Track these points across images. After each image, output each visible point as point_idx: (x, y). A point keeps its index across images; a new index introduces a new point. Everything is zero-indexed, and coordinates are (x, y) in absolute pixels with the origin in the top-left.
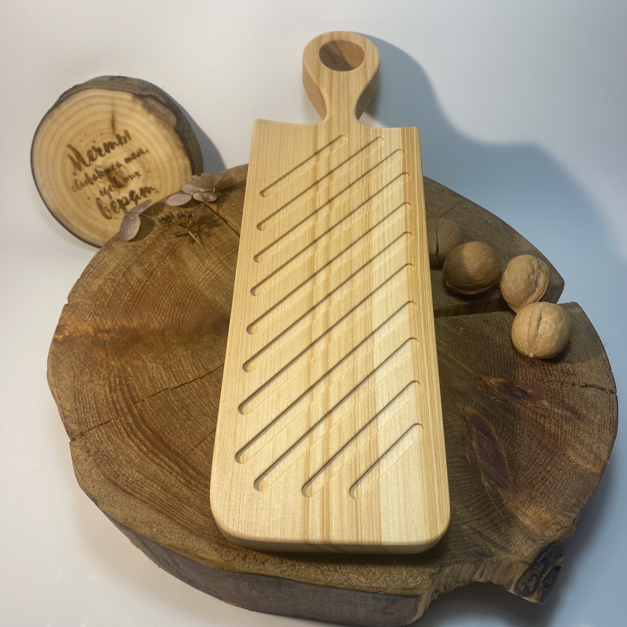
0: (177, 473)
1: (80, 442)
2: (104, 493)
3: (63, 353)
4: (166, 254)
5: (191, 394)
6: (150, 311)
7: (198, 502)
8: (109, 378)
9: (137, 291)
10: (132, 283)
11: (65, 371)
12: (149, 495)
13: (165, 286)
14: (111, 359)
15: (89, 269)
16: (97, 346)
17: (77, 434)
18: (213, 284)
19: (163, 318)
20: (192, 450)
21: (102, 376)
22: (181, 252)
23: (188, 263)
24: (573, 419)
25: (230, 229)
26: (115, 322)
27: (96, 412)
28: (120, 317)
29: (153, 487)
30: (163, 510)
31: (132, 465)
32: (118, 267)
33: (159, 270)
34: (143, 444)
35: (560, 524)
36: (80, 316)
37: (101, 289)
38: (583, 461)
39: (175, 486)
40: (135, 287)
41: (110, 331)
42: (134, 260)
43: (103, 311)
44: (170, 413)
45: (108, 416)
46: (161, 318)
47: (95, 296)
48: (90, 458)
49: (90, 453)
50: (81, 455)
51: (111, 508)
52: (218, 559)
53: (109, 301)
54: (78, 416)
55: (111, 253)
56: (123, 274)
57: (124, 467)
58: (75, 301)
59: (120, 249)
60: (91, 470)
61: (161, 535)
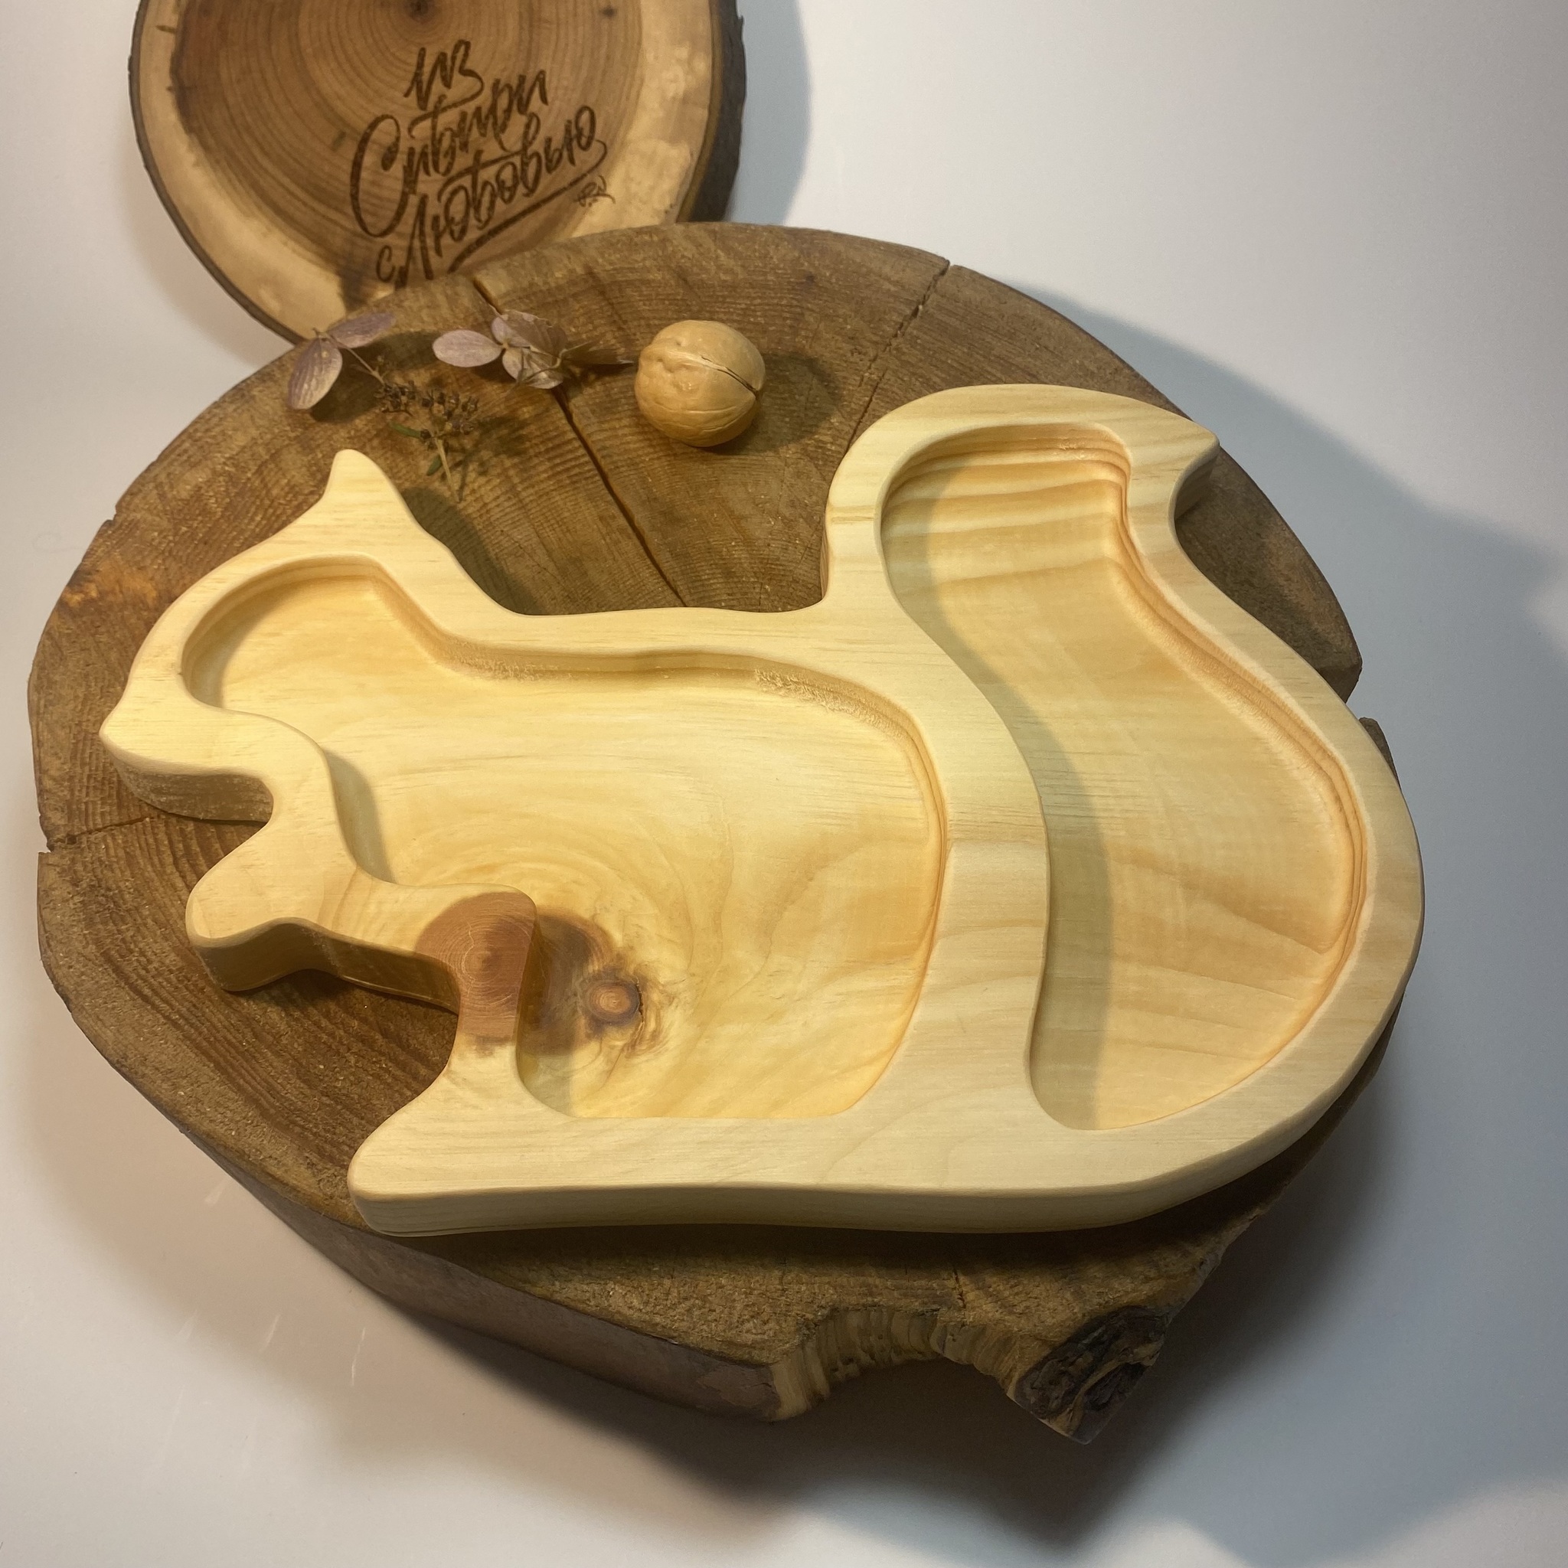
1: (63, 857)
2: (88, 985)
3: (73, 638)
4: (374, 432)
7: (298, 1047)
9: (282, 514)
11: (67, 682)
12: (188, 1009)
15: (183, 441)
17: (59, 836)
27: (114, 793)
29: (203, 993)
30: (212, 1052)
31: (167, 932)
32: (251, 447)
36: (134, 556)
37: (198, 493)
40: (280, 504)
42: (293, 435)
43: (189, 551)
45: (140, 807)
47: (180, 510)
48: (77, 899)
49: (77, 886)
50: (56, 888)
51: (96, 1023)
52: (310, 1186)
53: (210, 528)
54: (72, 794)
55: (243, 411)
56: (260, 466)
57: (147, 933)
58: (132, 516)
59: (268, 402)
60: (72, 926)
61: (193, 1107)
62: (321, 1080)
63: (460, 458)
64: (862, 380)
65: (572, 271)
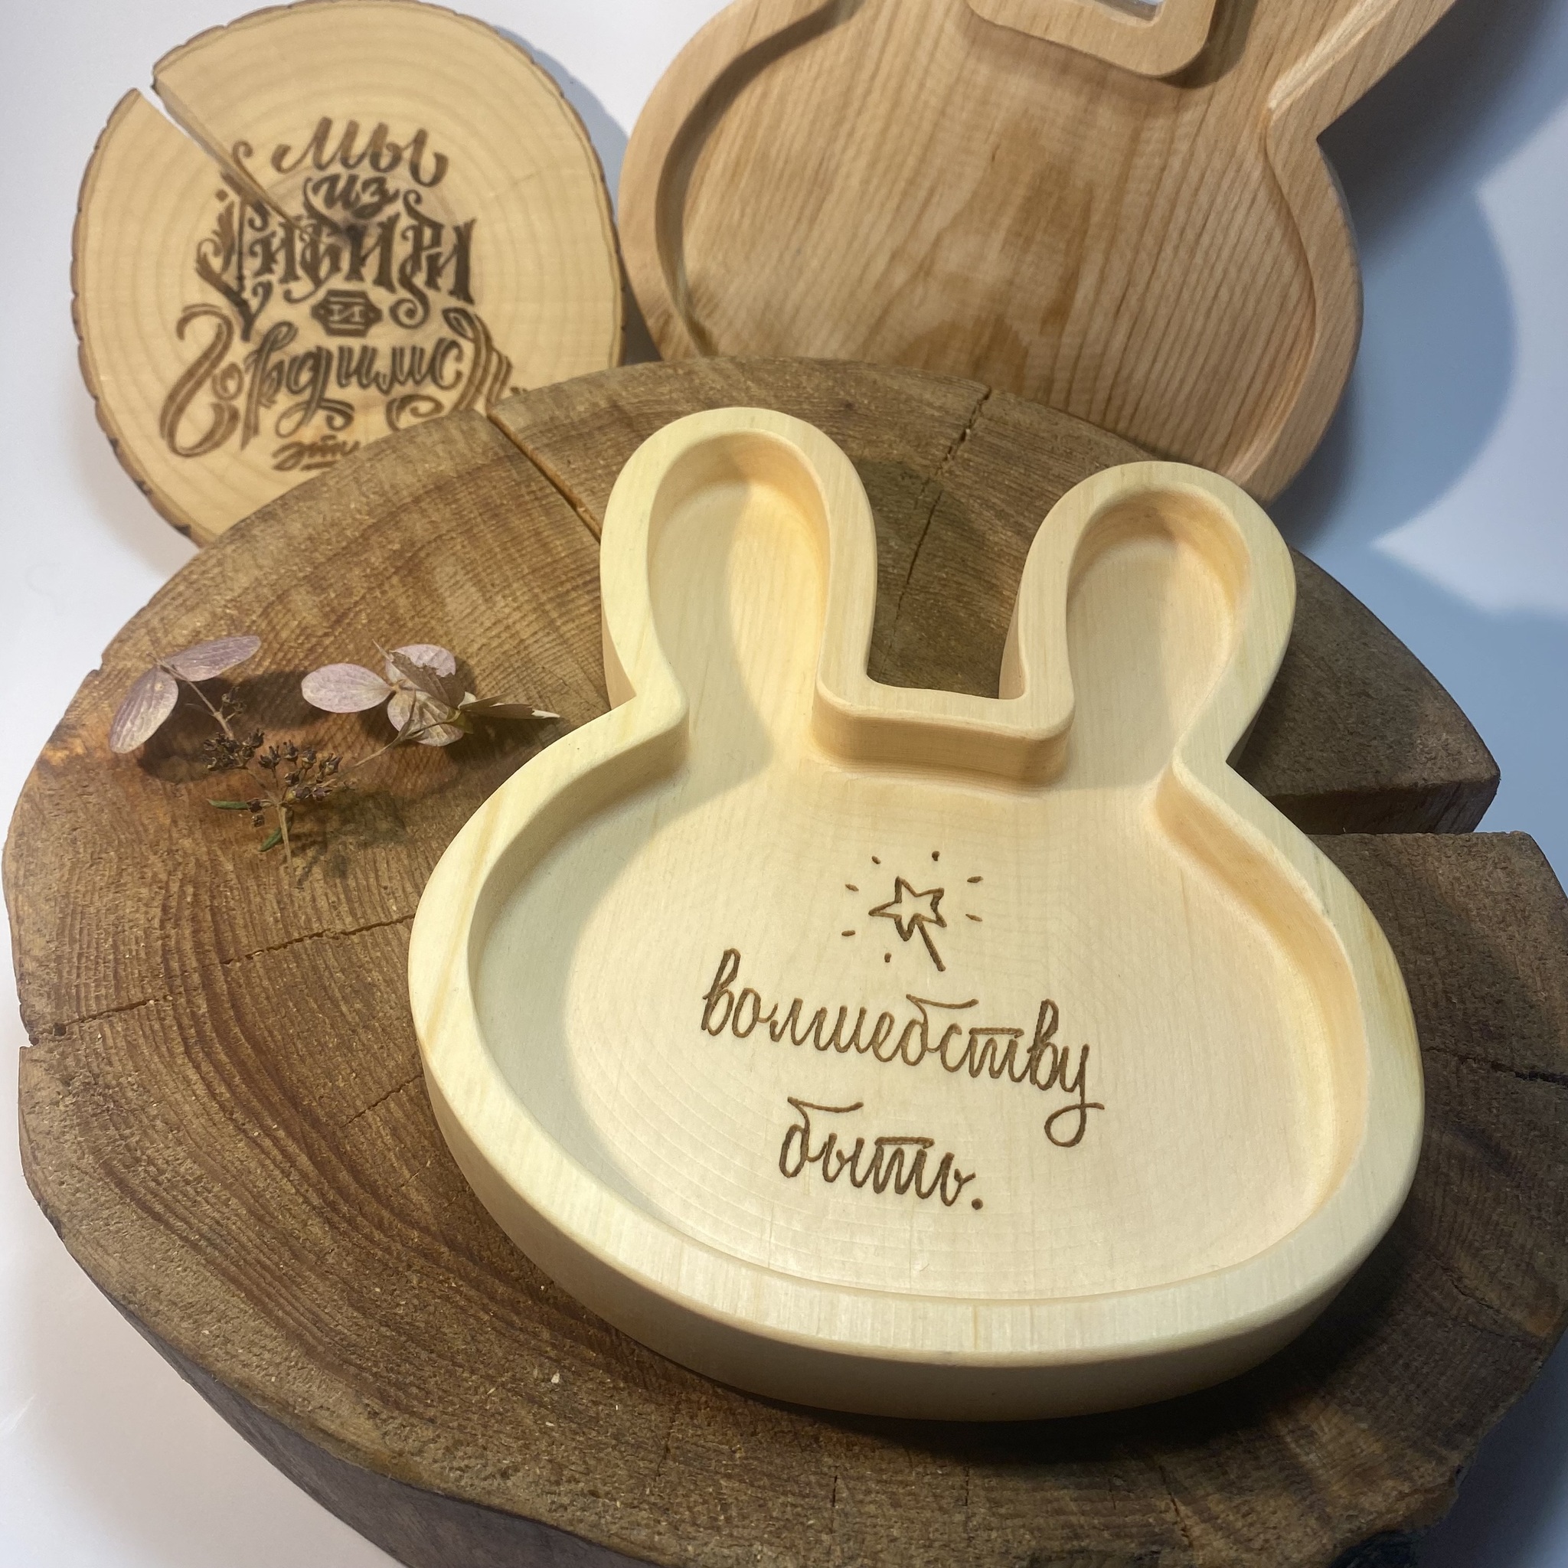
0: (304, 1176)
1: (51, 1051)
2: (85, 1204)
3: (56, 800)
4: (393, 570)
5: (385, 956)
7: (347, 1267)
8: (167, 883)
9: (293, 657)
10: (284, 635)
11: (51, 849)
12: (210, 1227)
14: (185, 832)
15: (177, 584)
17: (47, 1027)
18: (507, 665)
20: (359, 1115)
21: (150, 875)
22: (434, 569)
23: (448, 600)
24: (1485, 1167)
25: (579, 522)
27: (110, 972)
29: (228, 1206)
30: (243, 1278)
31: (181, 1134)
32: (254, 589)
33: (365, 609)
34: (224, 1080)
35: (1411, 1480)
38: (1500, 1297)
39: (289, 1210)
40: (291, 647)
41: (197, 756)
42: (301, 575)
44: (316, 1001)
45: (143, 987)
46: (345, 738)
48: (69, 1100)
49: (69, 1085)
50: (43, 1088)
51: (97, 1250)
52: (373, 1442)
54: (60, 977)
55: (243, 552)
56: (267, 607)
57: (156, 1136)
58: (121, 664)
59: (272, 542)
60: (64, 1133)
61: (221, 1349)
62: (378, 1307)
64: (916, 503)
65: (595, 405)
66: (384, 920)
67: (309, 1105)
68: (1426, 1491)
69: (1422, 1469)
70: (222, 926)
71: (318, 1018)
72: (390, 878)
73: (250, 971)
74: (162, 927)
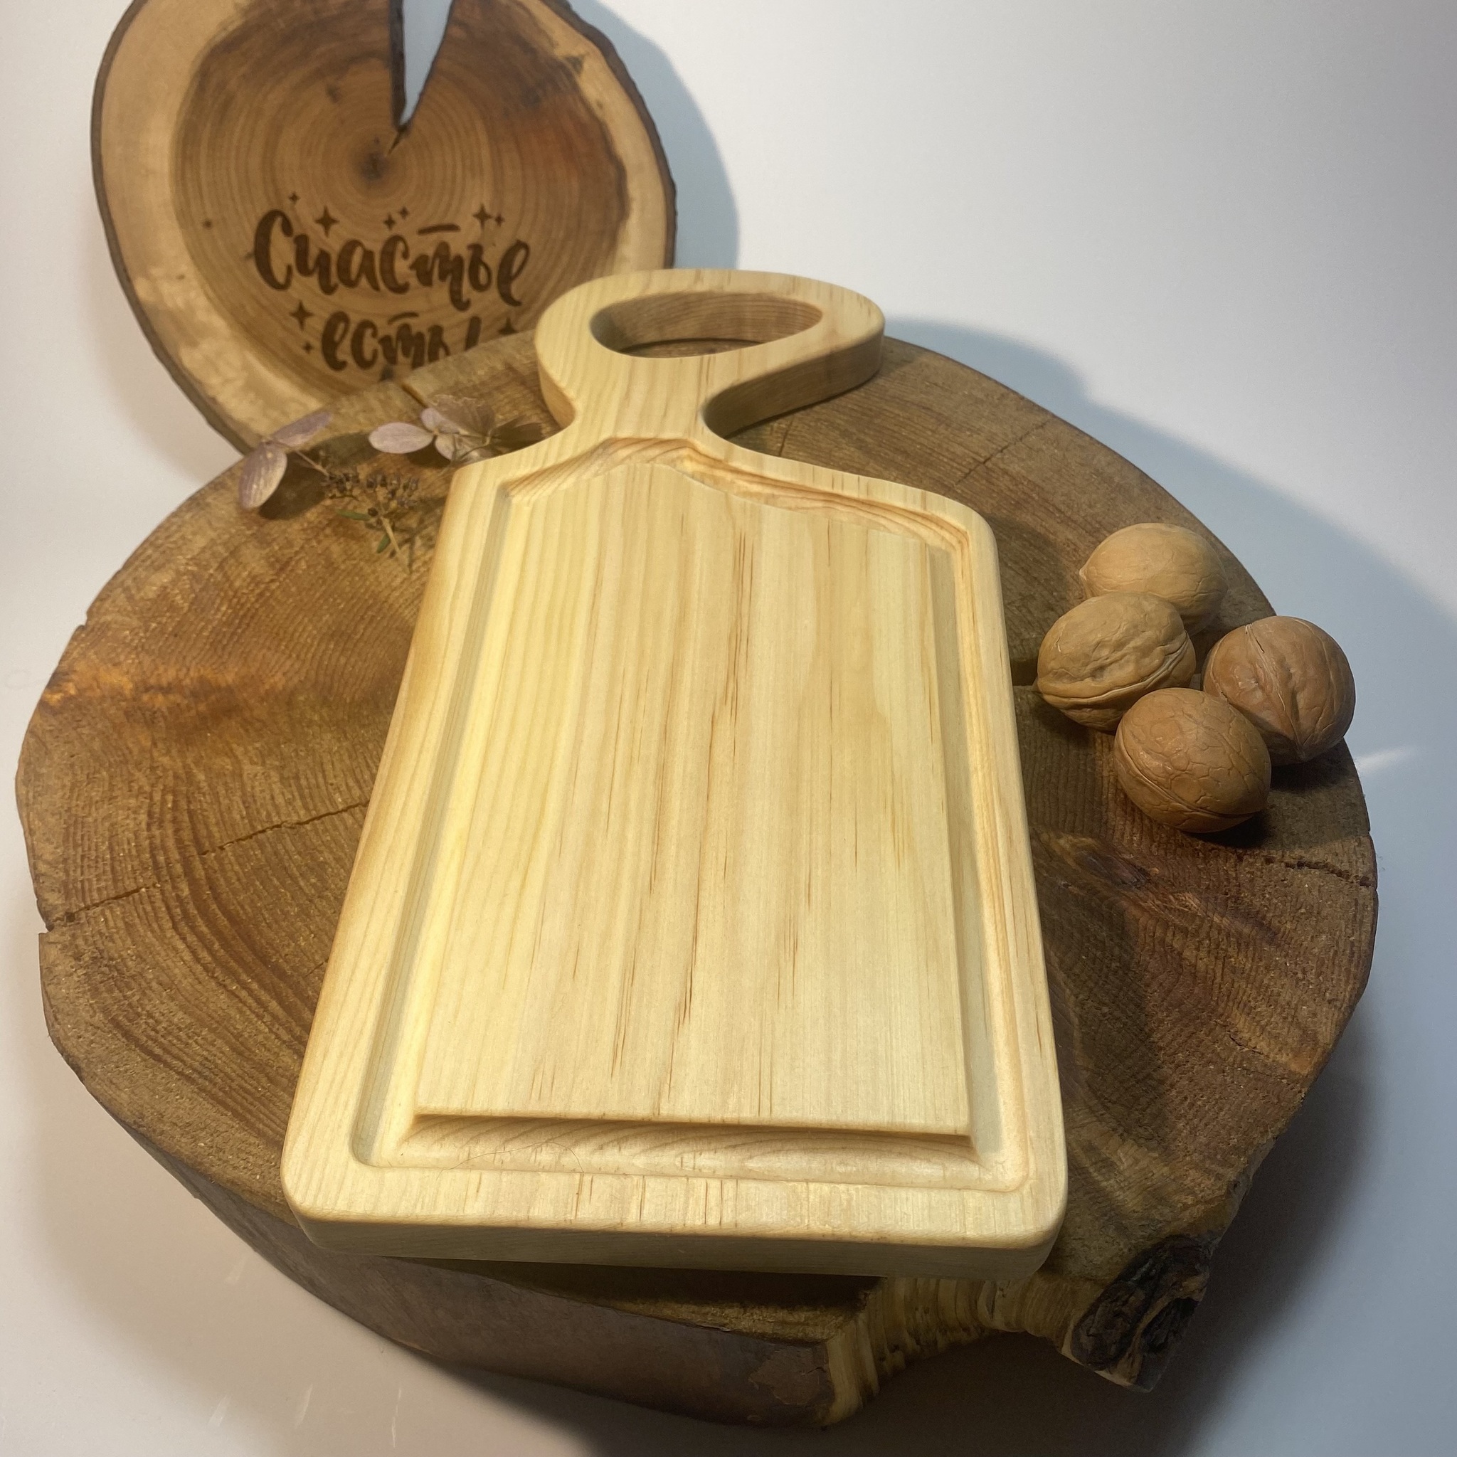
0: (275, 1018)
1: (63, 934)
2: (99, 1051)
3: (56, 734)
4: (326, 522)
5: (334, 840)
6: (269, 649)
8: (151, 794)
9: (246, 602)
10: (237, 584)
11: (54, 773)
12: (201, 1064)
13: (312, 593)
14: (164, 751)
15: (146, 549)
16: (134, 721)
17: (57, 916)
19: (297, 666)
20: (319, 967)
21: (136, 787)
24: (1258, 942)
26: (184, 670)
27: (108, 868)
28: (197, 660)
30: (228, 1100)
31: (173, 992)
32: (211, 548)
33: (304, 557)
34: (207, 948)
35: (1193, 1193)
36: (109, 654)
37: (164, 593)
38: (1269, 1045)
39: (264, 1045)
40: (243, 593)
41: (171, 689)
42: (249, 532)
43: (161, 644)
44: (278, 879)
45: (135, 878)
46: (292, 665)
47: (149, 609)
48: (80, 972)
49: (80, 960)
50: (59, 964)
51: (110, 1087)
53: (179, 622)
54: (68, 875)
55: (200, 517)
56: (221, 563)
57: (153, 995)
58: (102, 620)
59: (223, 507)
60: (78, 998)
61: (215, 1156)
63: (407, 536)
65: (493, 368)
66: (332, 810)
67: (277, 961)
68: (1206, 1202)
69: (1202, 1186)
70: (198, 826)
71: (280, 892)
72: (335, 777)
73: (223, 858)
74: (149, 829)
